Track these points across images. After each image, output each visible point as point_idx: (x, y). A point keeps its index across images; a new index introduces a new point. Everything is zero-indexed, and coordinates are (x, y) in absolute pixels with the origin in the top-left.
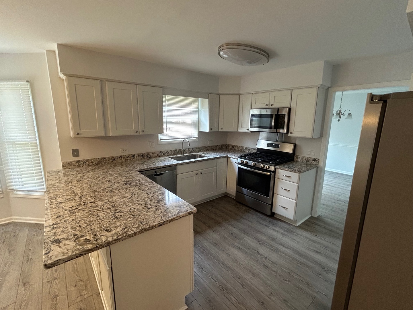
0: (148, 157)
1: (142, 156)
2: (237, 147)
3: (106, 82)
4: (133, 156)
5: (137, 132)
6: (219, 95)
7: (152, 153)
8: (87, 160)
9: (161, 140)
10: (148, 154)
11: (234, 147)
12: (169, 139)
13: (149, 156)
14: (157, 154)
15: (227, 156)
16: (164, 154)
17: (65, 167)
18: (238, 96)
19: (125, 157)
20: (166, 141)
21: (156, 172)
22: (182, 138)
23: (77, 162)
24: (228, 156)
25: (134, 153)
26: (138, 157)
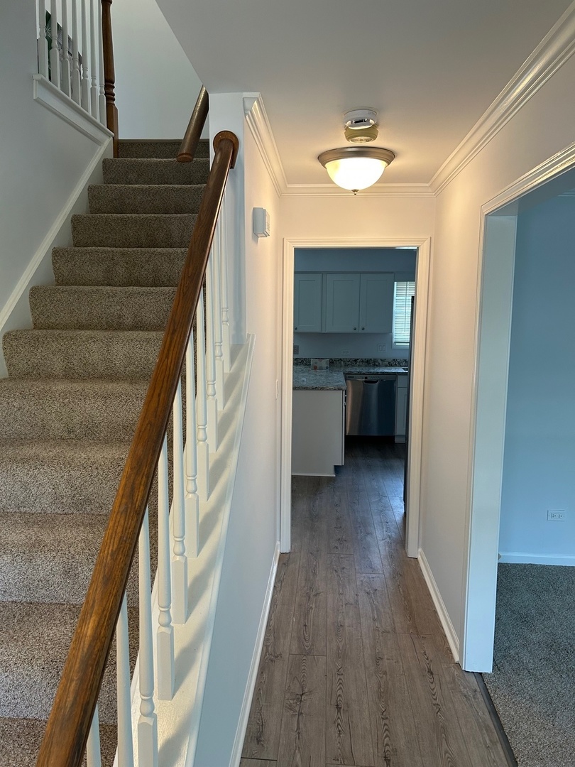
4: (356, 360)
5: (355, 329)
7: (381, 360)
10: (375, 361)
13: (377, 364)
14: (389, 363)
16: (399, 363)
21: (366, 378)
25: (356, 358)
26: (361, 363)
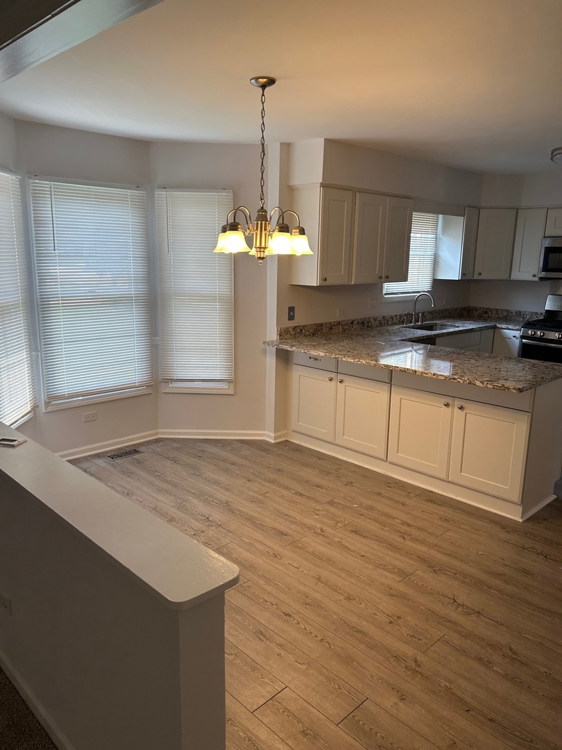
0: (368, 326)
1: (362, 323)
2: (494, 313)
3: (357, 193)
6: (479, 209)
8: (304, 326)
9: (386, 294)
11: (486, 313)
12: (396, 294)
15: (496, 325)
17: (282, 337)
18: (515, 211)
19: (343, 323)
20: (392, 298)
22: (413, 292)
23: (295, 328)
24: (498, 325)
